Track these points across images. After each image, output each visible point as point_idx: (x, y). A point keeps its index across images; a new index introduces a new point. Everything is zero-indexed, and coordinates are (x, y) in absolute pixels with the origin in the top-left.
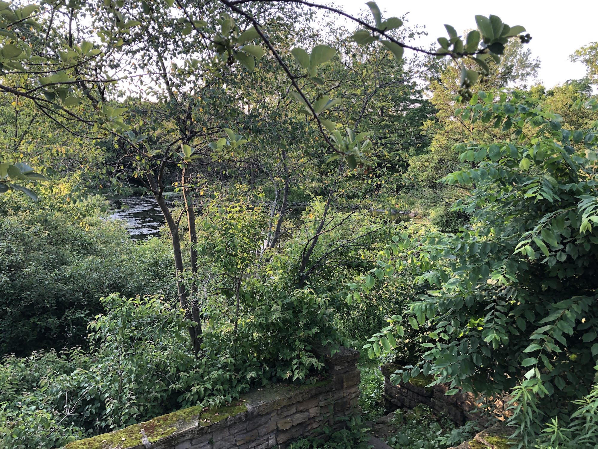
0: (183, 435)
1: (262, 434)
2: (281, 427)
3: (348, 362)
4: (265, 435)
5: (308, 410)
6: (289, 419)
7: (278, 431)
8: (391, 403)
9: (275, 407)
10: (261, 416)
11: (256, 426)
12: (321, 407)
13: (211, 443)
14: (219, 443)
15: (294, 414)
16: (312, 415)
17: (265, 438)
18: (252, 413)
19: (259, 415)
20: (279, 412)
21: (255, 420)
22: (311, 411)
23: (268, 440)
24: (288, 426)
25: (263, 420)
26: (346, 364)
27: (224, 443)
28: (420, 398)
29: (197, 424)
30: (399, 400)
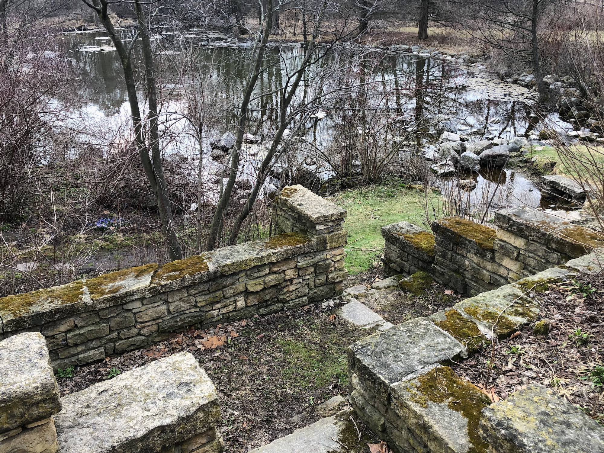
0: (131, 294)
1: (228, 295)
2: (251, 289)
3: (333, 221)
4: (231, 297)
5: (284, 272)
6: (260, 280)
7: (247, 293)
8: (390, 268)
9: (243, 267)
10: (228, 276)
11: (220, 287)
12: (299, 269)
13: (166, 302)
14: (176, 303)
15: (266, 275)
16: (287, 278)
17: (233, 299)
18: (215, 273)
19: (224, 276)
20: (249, 273)
21: (219, 281)
22: (286, 273)
23: (235, 302)
24: (259, 288)
25: (229, 281)
26: (331, 224)
27: (181, 303)
28: (420, 264)
29: (148, 283)
30: (399, 265)
